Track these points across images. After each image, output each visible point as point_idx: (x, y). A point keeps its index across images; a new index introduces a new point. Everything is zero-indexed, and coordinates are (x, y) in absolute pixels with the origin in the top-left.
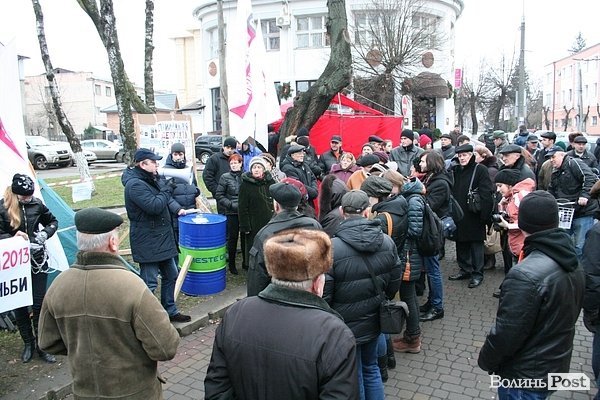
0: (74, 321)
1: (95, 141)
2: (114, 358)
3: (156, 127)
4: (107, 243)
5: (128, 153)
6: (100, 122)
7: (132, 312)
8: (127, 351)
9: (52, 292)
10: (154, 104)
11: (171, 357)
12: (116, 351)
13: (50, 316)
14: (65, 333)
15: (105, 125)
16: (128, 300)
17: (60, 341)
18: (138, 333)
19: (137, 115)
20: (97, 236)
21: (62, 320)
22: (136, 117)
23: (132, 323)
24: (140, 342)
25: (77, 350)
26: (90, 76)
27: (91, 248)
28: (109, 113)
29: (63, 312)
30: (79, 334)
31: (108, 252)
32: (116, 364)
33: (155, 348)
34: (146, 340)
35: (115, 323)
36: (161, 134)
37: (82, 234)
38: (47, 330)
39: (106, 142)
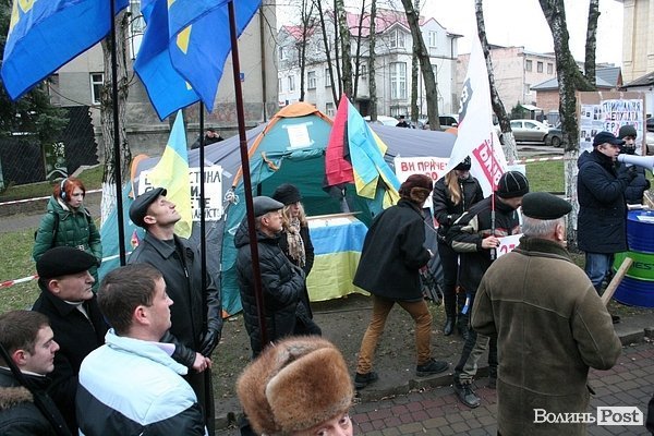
0: (511, 305)
1: (523, 121)
2: (545, 352)
3: (601, 106)
4: (553, 230)
5: (567, 135)
6: (529, 100)
7: (574, 307)
8: (560, 348)
9: (491, 273)
10: (595, 80)
11: (608, 367)
12: (549, 345)
13: (487, 295)
14: (498, 316)
15: (534, 104)
16: (571, 294)
17: (492, 323)
18: (576, 332)
19: (580, 93)
20: (545, 222)
21: (498, 302)
22: (579, 95)
23: (571, 321)
24: (576, 342)
25: (509, 336)
26: (521, 50)
27: (536, 233)
28: (540, 91)
29: (500, 294)
30: (514, 321)
31: (553, 240)
32: (546, 360)
33: (592, 352)
34: (584, 342)
35: (553, 316)
36: (606, 114)
37: (527, 218)
38: (481, 309)
39: (534, 122)
